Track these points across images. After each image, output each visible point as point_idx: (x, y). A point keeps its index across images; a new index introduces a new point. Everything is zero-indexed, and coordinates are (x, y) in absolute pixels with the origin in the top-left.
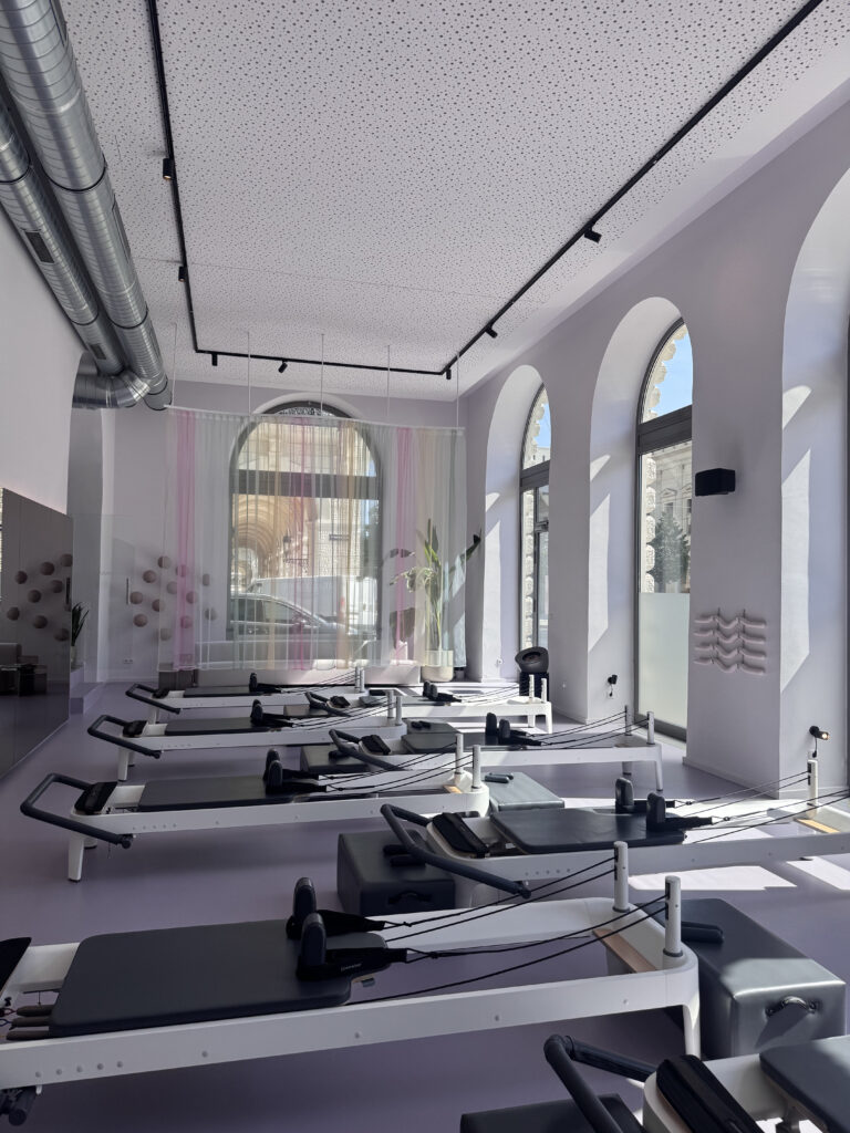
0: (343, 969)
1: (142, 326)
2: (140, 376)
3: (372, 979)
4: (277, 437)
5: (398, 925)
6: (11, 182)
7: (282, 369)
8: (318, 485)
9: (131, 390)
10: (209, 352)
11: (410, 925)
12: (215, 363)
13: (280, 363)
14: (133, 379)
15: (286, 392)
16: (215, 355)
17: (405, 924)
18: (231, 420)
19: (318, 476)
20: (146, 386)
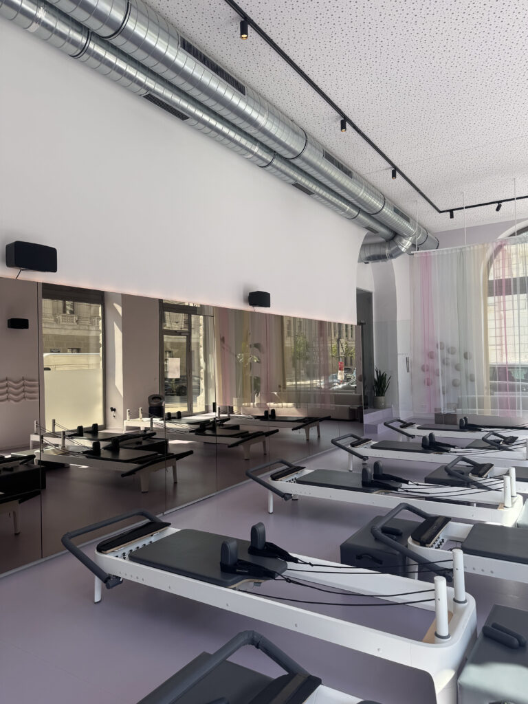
0: (237, 571)
1: (384, 210)
2: (404, 237)
3: (260, 583)
4: (517, 254)
5: (305, 563)
6: (270, 164)
7: (498, 209)
8: (515, 285)
9: (400, 247)
10: (448, 211)
11: (312, 565)
12: (452, 216)
13: (496, 205)
14: (401, 240)
15: (519, 221)
16: (451, 211)
17: (310, 564)
18: (454, 252)
19: (515, 280)
20: (409, 242)
